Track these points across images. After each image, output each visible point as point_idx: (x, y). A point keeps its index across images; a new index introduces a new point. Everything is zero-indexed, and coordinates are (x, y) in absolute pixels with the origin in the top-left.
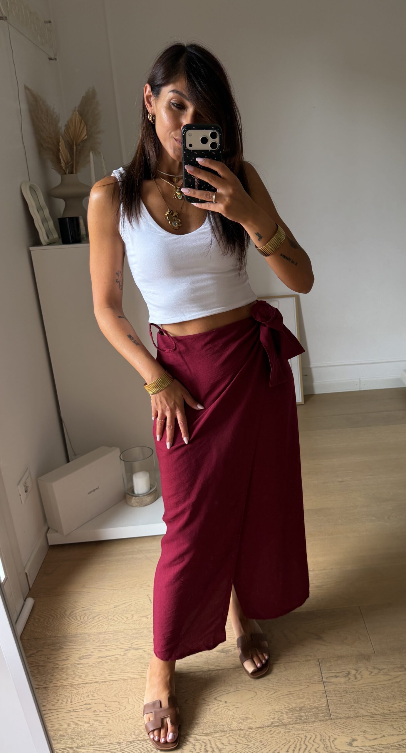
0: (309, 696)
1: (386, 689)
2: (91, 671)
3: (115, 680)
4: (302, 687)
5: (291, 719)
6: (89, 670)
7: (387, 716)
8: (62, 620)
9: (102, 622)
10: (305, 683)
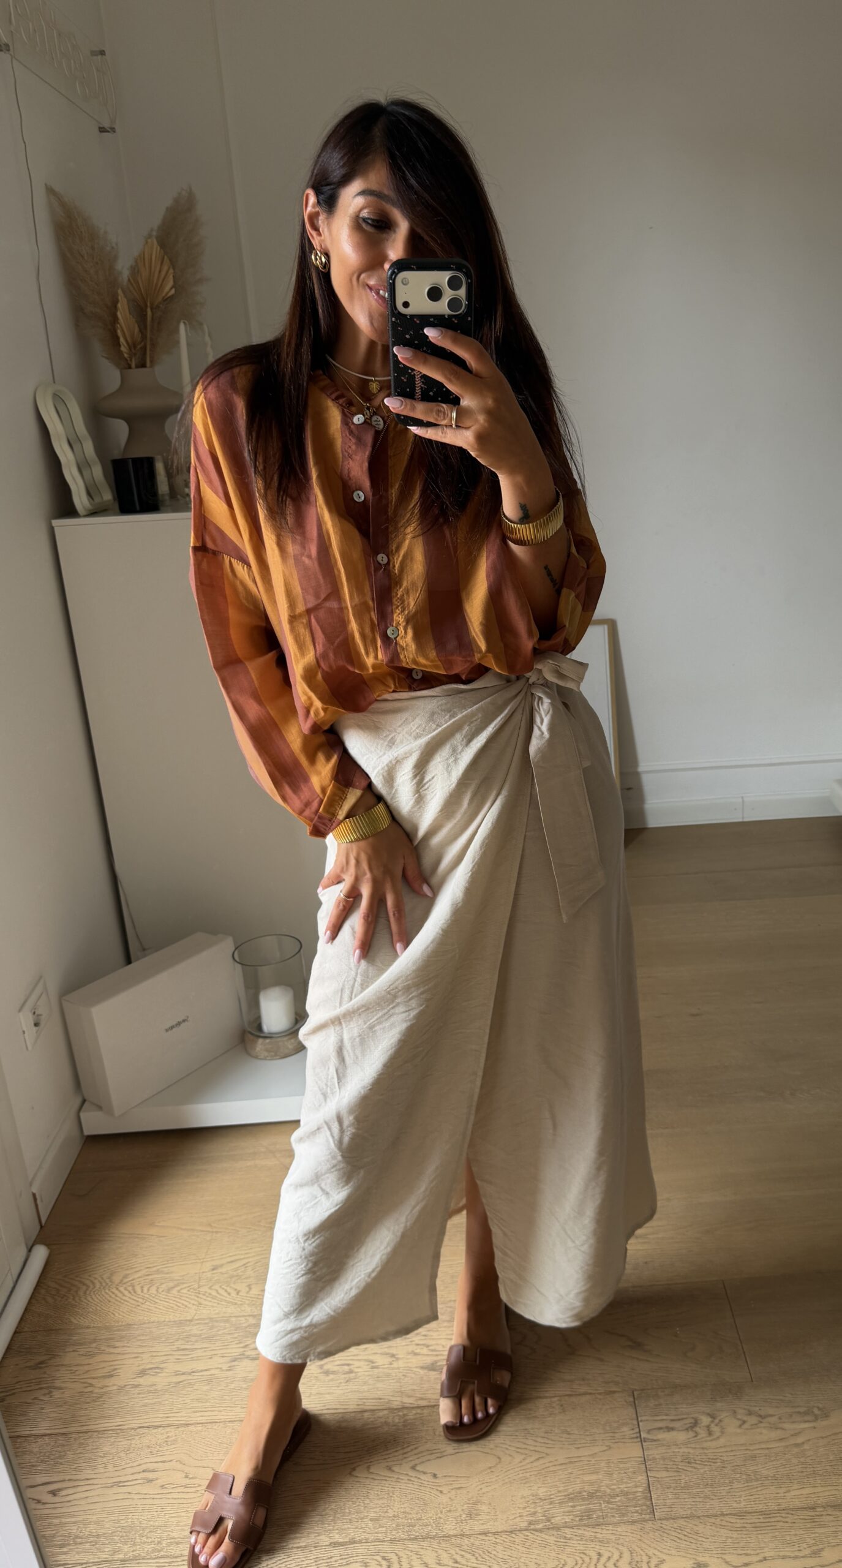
0: (610, 1470)
1: (772, 1459)
2: (159, 1402)
3: (207, 1423)
4: (596, 1450)
5: (571, 1517)
6: (154, 1400)
7: (773, 1517)
8: (103, 1293)
9: (188, 1300)
10: (603, 1440)
